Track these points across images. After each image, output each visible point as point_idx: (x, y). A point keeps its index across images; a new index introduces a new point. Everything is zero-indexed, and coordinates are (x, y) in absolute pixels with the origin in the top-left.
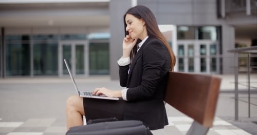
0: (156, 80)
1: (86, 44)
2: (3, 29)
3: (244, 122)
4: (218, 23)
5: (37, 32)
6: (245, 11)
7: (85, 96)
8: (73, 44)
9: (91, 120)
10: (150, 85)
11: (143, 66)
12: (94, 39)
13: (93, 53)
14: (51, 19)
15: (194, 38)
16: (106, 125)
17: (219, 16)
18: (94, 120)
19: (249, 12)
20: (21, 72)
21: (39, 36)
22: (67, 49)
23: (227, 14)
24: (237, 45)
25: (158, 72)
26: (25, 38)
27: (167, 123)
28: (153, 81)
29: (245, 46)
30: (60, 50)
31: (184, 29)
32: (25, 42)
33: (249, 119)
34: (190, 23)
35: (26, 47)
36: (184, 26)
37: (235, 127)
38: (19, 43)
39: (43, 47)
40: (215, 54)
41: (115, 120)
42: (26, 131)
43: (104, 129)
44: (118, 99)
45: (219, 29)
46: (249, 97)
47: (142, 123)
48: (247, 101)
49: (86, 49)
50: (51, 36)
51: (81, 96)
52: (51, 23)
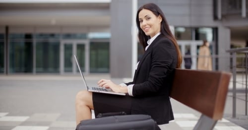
0: (163, 78)
1: (87, 43)
2: (7, 28)
3: (242, 119)
4: (214, 24)
5: (39, 31)
6: (241, 14)
7: (93, 91)
8: (75, 43)
9: (101, 114)
10: (156, 82)
11: (151, 63)
12: (94, 39)
13: (94, 52)
14: (53, 18)
15: (191, 39)
16: (116, 118)
17: (215, 18)
18: (104, 114)
19: (244, 14)
20: (23, 69)
21: (41, 35)
22: (68, 48)
23: (223, 16)
24: (232, 46)
25: (166, 70)
26: (28, 36)
27: (172, 118)
28: (160, 78)
29: (240, 47)
30: (62, 48)
31: (182, 30)
32: (28, 40)
33: (246, 117)
34: (187, 24)
35: (29, 46)
36: (182, 27)
37: (234, 124)
38: (22, 42)
39: (45, 46)
41: (124, 114)
42: (33, 125)
43: (114, 122)
44: (125, 95)
45: (215, 31)
46: (246, 96)
47: (150, 117)
48: (245, 99)
49: (87, 48)
50: (52, 35)
51: (89, 90)
52: (53, 22)
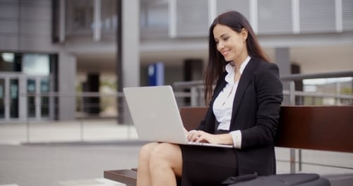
4: (53, 49)
11: (257, 99)
17: (55, 39)
40: (48, 91)
45: (54, 59)
